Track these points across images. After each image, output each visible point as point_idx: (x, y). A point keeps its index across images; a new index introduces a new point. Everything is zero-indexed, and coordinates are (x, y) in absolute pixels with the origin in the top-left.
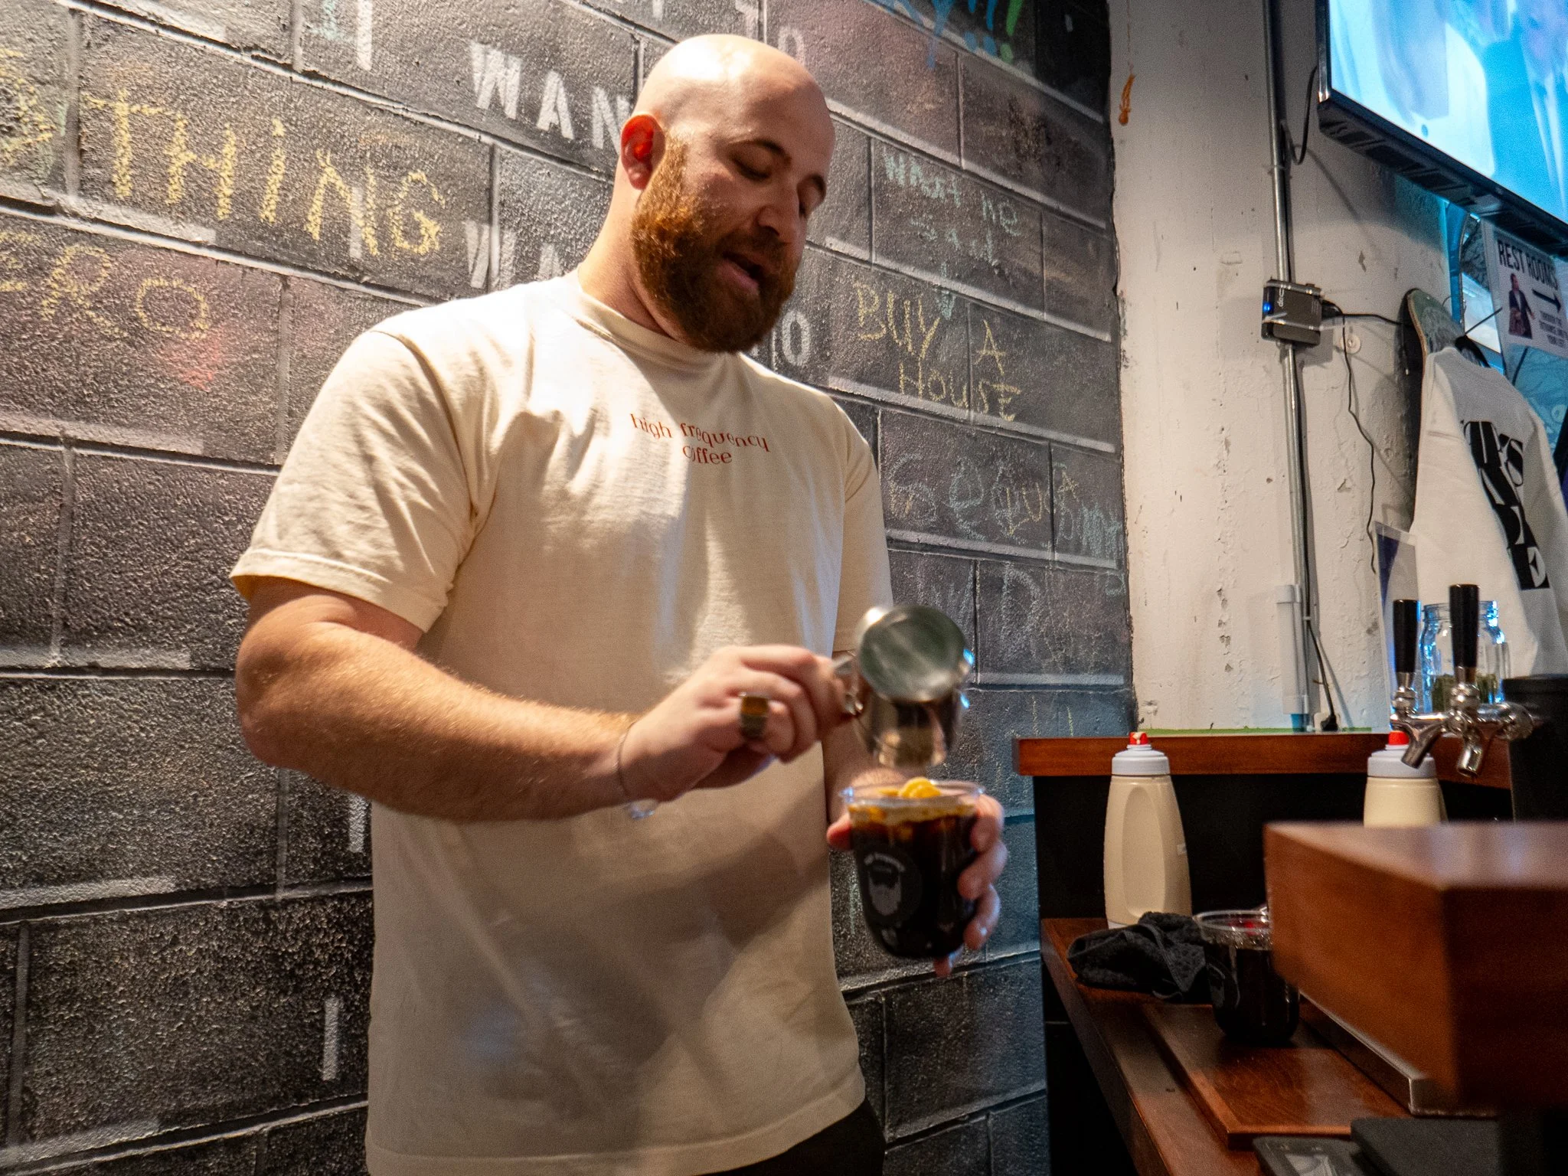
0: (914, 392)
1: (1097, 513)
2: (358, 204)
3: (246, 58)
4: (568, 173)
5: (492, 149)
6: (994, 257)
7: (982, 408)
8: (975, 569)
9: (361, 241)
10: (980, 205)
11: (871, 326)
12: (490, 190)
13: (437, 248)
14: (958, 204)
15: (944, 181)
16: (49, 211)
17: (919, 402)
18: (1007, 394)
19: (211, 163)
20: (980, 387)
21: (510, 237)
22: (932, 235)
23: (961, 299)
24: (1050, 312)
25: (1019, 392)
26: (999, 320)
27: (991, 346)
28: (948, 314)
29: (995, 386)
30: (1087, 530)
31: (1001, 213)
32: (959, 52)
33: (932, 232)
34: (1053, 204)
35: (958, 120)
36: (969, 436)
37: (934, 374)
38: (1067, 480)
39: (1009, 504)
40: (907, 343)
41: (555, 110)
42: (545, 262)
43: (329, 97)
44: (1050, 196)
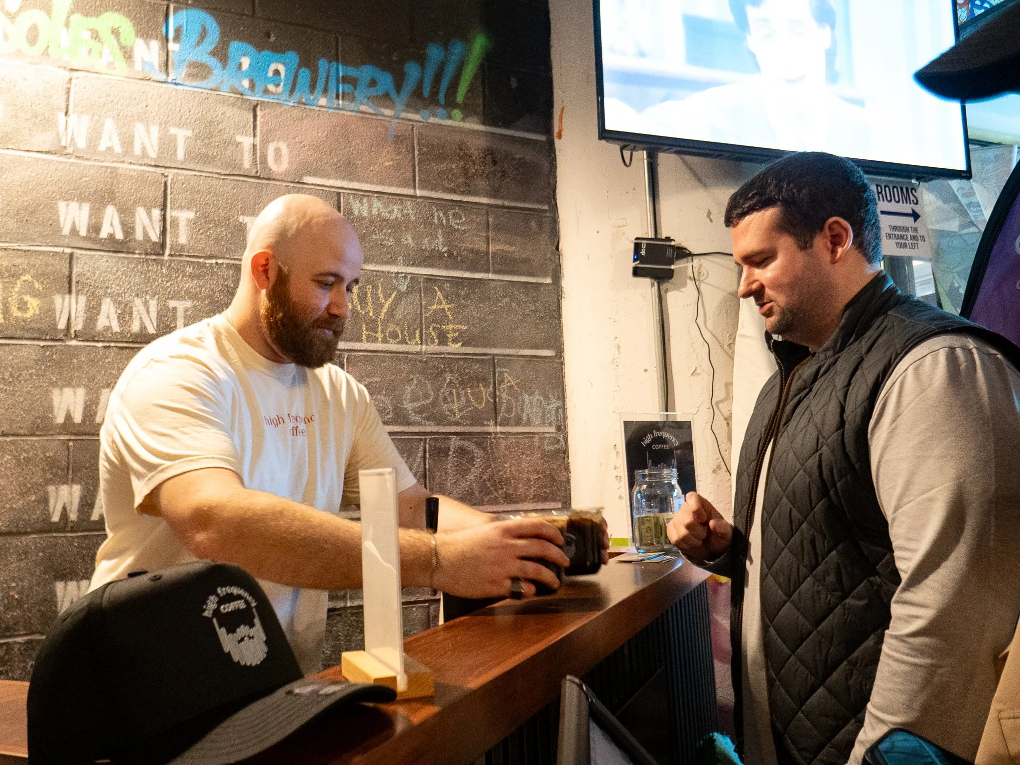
0: (375, 340)
1: (537, 397)
4: (120, 258)
5: (71, 256)
6: (444, 246)
7: (433, 343)
8: (425, 443)
10: (432, 215)
12: (70, 277)
13: (38, 312)
14: (413, 218)
15: (400, 207)
17: (379, 346)
18: (454, 331)
20: (431, 329)
21: (82, 299)
22: (391, 242)
23: (414, 278)
24: (495, 272)
25: (465, 328)
26: (448, 285)
27: (441, 303)
28: (403, 288)
29: (444, 327)
30: (527, 406)
31: (450, 217)
32: (415, 124)
33: (391, 239)
34: (499, 202)
35: (414, 165)
36: (421, 361)
37: (392, 327)
38: (509, 379)
39: (455, 400)
40: (369, 311)
41: (111, 226)
42: (104, 308)
44: (496, 197)
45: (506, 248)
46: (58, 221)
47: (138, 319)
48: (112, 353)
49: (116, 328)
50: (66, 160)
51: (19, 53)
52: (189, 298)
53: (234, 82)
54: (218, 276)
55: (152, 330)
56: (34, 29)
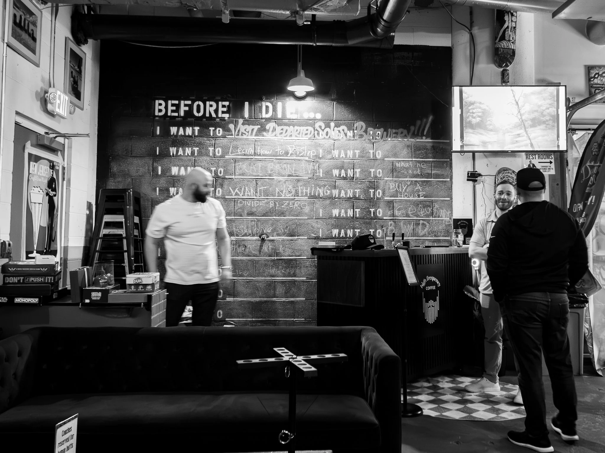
0: (402, 197)
1: (444, 210)
2: (321, 191)
3: (310, 180)
4: (345, 181)
5: (335, 181)
6: (419, 173)
7: (416, 197)
8: (414, 222)
9: (321, 195)
10: (417, 165)
11: (393, 189)
12: (335, 186)
13: (329, 194)
14: (412, 166)
15: (409, 164)
16: (295, 199)
17: (402, 198)
18: (422, 194)
19: (307, 191)
20: (416, 194)
21: (338, 190)
22: (406, 173)
23: (412, 181)
24: (433, 178)
25: (425, 193)
26: (421, 182)
27: (419, 187)
28: (409, 184)
29: (419, 193)
30: (441, 213)
31: (422, 165)
32: (413, 142)
35: (412, 153)
36: (413, 202)
37: (406, 194)
38: (437, 206)
39: (422, 211)
40: (400, 190)
41: (343, 174)
42: (342, 192)
43: (318, 181)
44: (434, 159)
45: (437, 172)
46: (333, 174)
47: (349, 194)
48: (344, 201)
49: (344, 196)
50: (334, 160)
51: (325, 138)
52: (359, 189)
53: (369, 138)
54: (365, 184)
55: (351, 197)
56: (327, 132)
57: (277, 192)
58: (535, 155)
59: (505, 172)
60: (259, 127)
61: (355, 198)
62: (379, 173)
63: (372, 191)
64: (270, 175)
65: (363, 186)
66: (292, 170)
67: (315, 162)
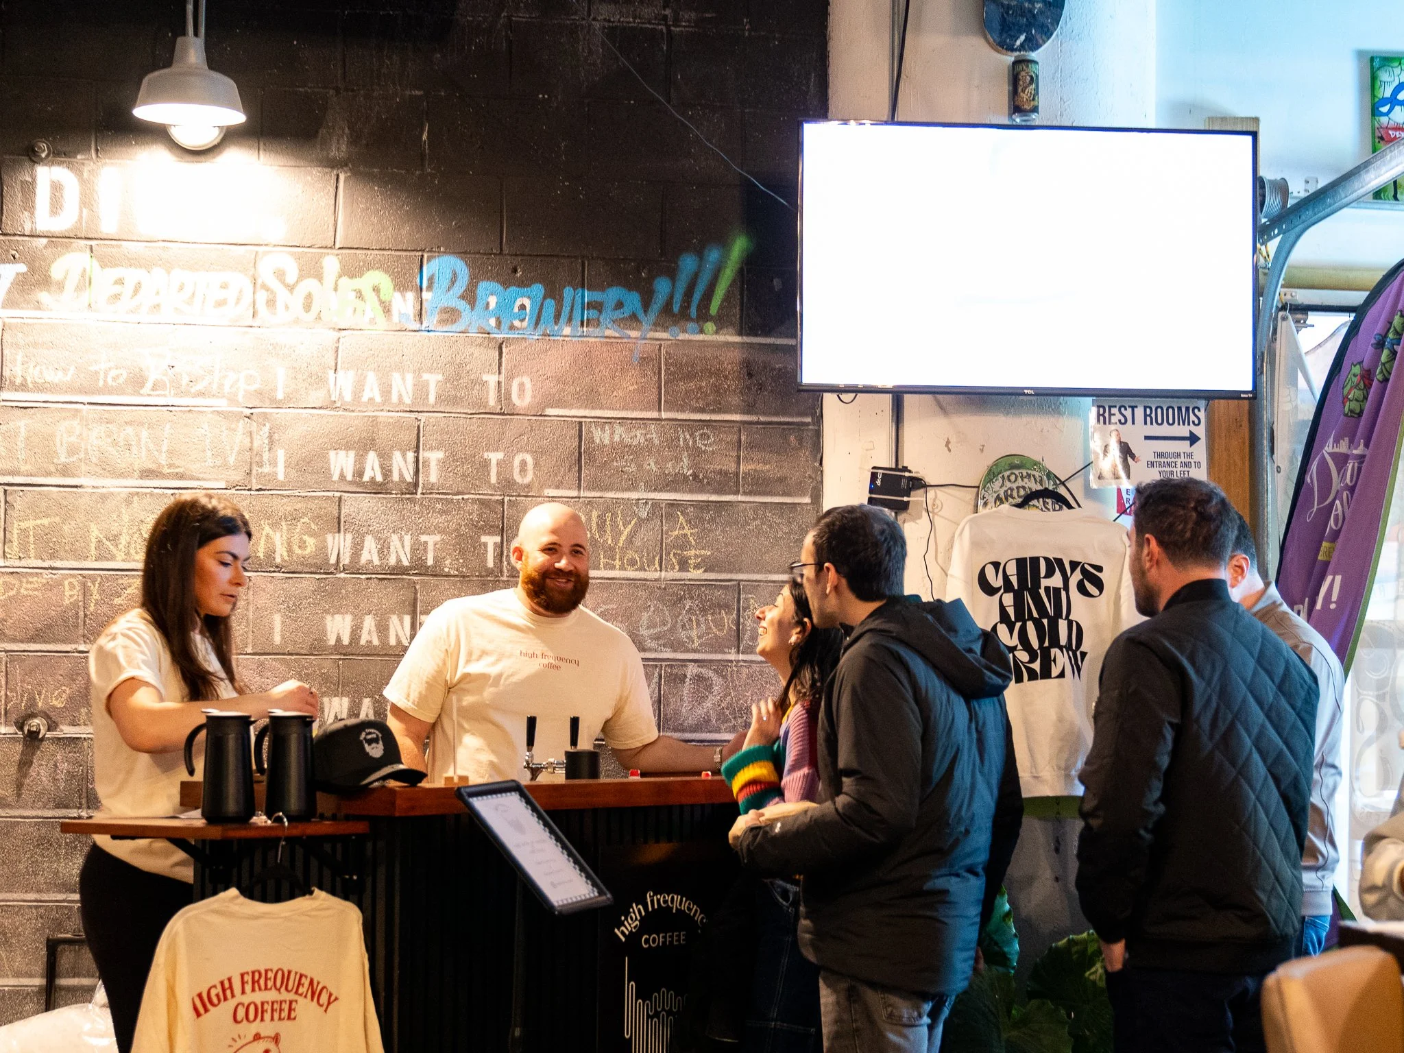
0: (613, 568)
2: (279, 540)
3: (233, 491)
4: (379, 498)
5: (340, 498)
6: (688, 470)
7: (673, 568)
8: (661, 669)
9: (280, 555)
10: (677, 438)
12: (339, 518)
13: (314, 550)
14: (656, 442)
15: (644, 432)
17: (616, 573)
18: (696, 556)
20: (672, 555)
21: (349, 536)
22: (632, 468)
23: (656, 504)
24: (745, 493)
25: (709, 553)
26: (692, 509)
27: (684, 527)
28: (644, 515)
29: (685, 553)
31: (698, 438)
32: (662, 343)
33: (632, 466)
34: (754, 418)
35: (660, 388)
36: (659, 588)
37: (630, 554)
39: (695, 627)
40: (607, 539)
41: (372, 470)
42: (367, 544)
43: (267, 496)
44: (748, 413)
45: (760, 467)
46: (329, 469)
47: (394, 553)
48: (373, 584)
49: (376, 562)
50: (336, 413)
51: (297, 321)
52: (439, 533)
53: (481, 323)
54: (464, 510)
55: (406, 563)
56: (309, 297)
57: (94, 540)
58: (1133, 408)
59: (1017, 472)
60: (22, 268)
61: (418, 566)
62: (523, 470)
63: (491, 541)
64: (65, 471)
65: (453, 521)
66: (160, 452)
67: (254, 417)
